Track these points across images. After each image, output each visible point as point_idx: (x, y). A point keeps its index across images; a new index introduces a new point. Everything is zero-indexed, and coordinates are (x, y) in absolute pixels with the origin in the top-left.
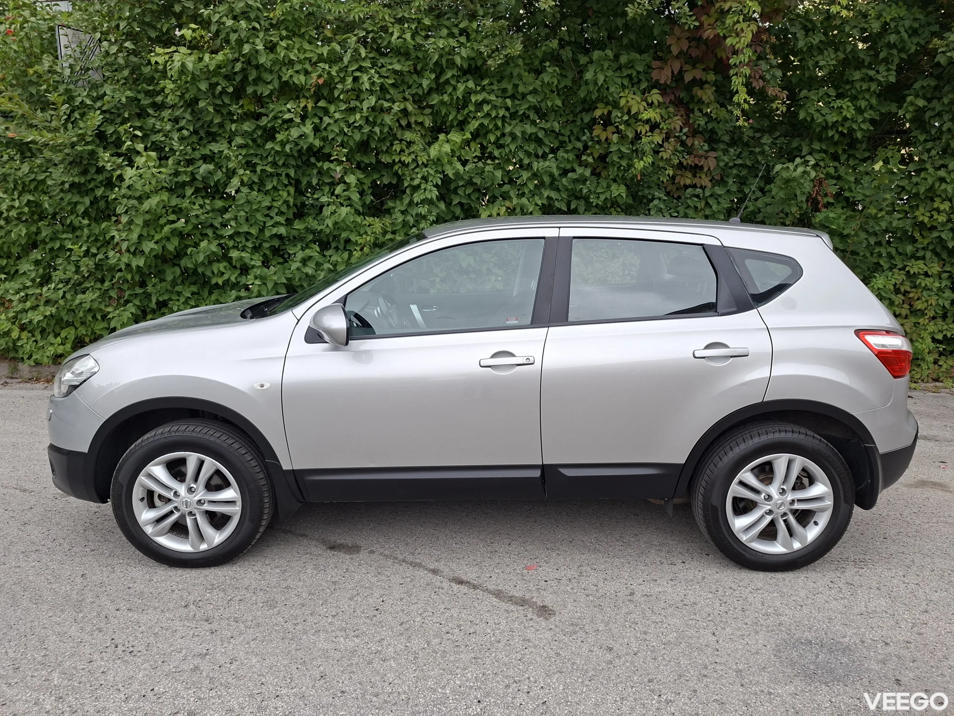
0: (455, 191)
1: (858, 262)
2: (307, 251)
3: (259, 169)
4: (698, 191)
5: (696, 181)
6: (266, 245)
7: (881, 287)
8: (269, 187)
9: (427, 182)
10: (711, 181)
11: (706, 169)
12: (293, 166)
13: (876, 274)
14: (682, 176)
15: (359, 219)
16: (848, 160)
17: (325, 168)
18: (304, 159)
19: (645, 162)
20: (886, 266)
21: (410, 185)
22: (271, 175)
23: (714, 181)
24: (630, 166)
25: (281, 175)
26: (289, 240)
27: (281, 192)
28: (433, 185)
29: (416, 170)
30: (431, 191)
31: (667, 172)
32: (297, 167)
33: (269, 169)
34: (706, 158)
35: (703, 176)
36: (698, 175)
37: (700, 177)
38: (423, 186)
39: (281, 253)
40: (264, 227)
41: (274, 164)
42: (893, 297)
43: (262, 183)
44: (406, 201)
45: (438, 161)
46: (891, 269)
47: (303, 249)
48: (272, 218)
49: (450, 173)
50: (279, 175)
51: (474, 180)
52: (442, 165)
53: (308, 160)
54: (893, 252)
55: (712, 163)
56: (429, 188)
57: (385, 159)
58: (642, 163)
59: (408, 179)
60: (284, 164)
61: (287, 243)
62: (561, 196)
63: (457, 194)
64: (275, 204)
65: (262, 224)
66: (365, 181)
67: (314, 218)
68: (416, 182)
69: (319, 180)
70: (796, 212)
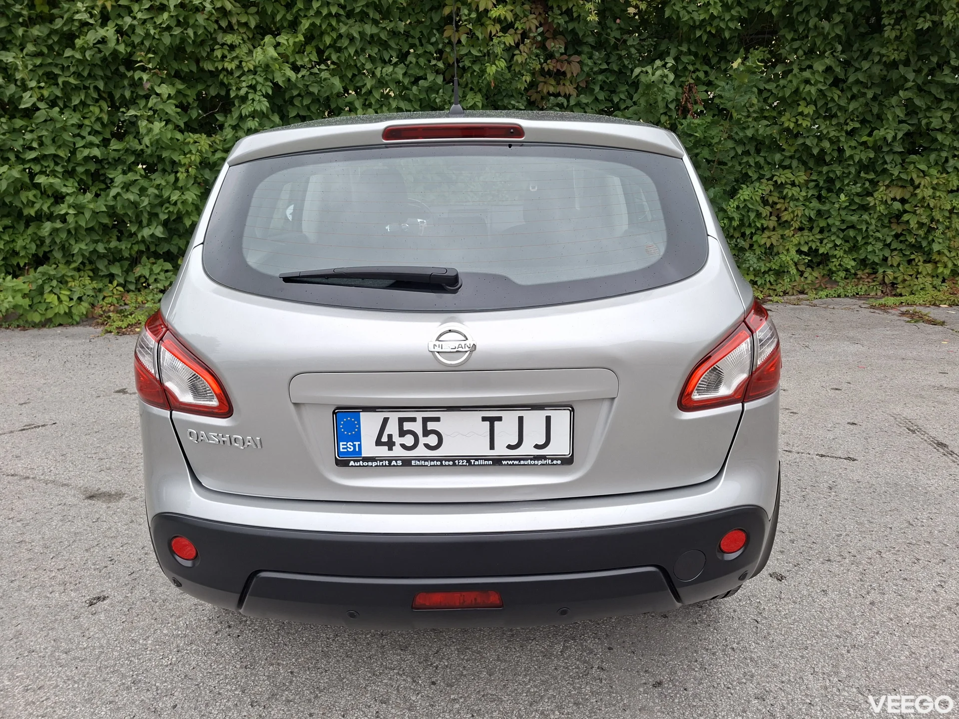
0: (291, 102)
1: (725, 172)
2: (130, 174)
3: (60, 81)
4: (561, 99)
5: (560, 89)
6: (80, 169)
7: (747, 198)
8: (76, 101)
9: (255, 91)
10: (577, 88)
11: (569, 75)
12: (102, 78)
13: (743, 185)
14: (545, 83)
15: (179, 136)
16: (719, 62)
17: (136, 78)
18: (113, 68)
19: (497, 66)
20: (755, 177)
21: (237, 96)
22: (77, 88)
23: (580, 89)
24: (483, 71)
25: (89, 88)
26: (109, 163)
27: (92, 108)
28: (263, 95)
29: (242, 79)
30: (260, 101)
31: (524, 78)
32: (107, 79)
33: (72, 80)
34: (569, 63)
35: (568, 83)
36: (562, 83)
37: (564, 85)
38: (250, 97)
39: (102, 178)
40: (75, 149)
41: (78, 75)
42: (761, 209)
43: (67, 98)
44: (236, 114)
45: (267, 68)
46: (759, 179)
47: (124, 173)
48: (83, 138)
49: (280, 80)
50: (86, 88)
51: (311, 89)
52: (273, 72)
53: (117, 69)
54: (762, 161)
55: (575, 69)
56: (257, 98)
57: (208, 66)
58: (494, 68)
59: (234, 88)
60: (89, 75)
61: (106, 166)
62: (413, 107)
63: (293, 105)
64: (87, 122)
65: (72, 145)
66: (188, 92)
67: (135, 137)
68: (243, 92)
69: (132, 92)
70: (666, 122)
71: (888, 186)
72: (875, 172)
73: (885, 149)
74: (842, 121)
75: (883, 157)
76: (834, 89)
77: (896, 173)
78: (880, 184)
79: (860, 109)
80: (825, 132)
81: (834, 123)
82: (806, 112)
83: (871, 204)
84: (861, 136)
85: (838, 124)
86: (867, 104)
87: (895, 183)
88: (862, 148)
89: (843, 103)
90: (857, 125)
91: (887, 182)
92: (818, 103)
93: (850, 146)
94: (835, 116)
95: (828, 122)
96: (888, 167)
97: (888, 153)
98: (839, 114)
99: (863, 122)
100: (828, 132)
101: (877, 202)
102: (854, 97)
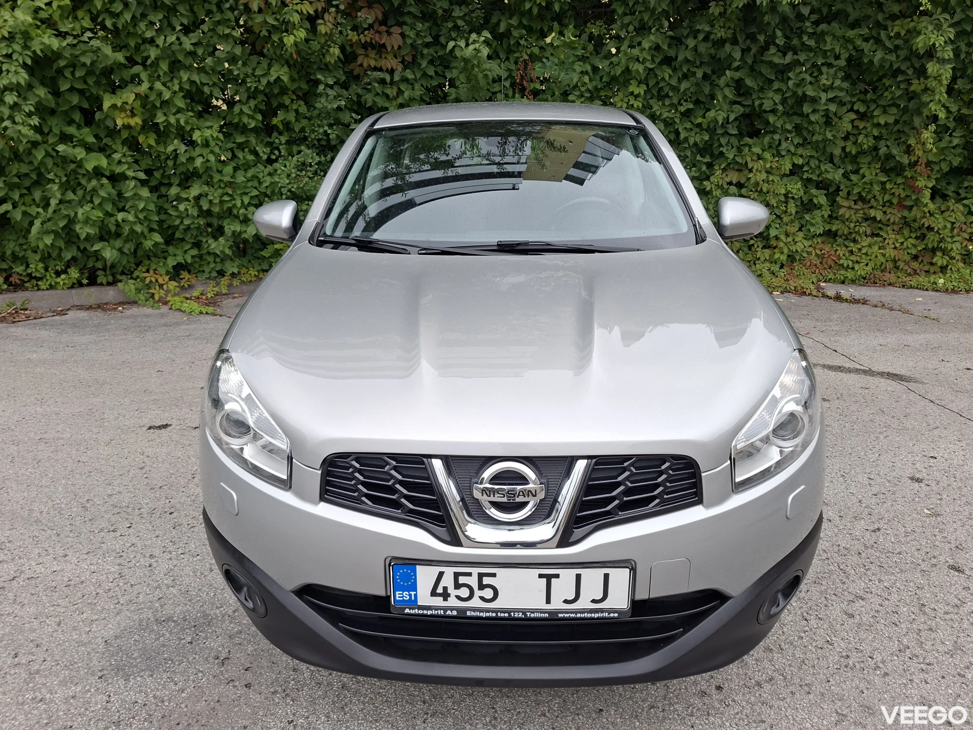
5: (382, 63)
10: (401, 62)
14: (365, 55)
34: (389, 34)
35: (389, 57)
36: (383, 56)
37: (385, 58)
55: (396, 41)
71: (724, 170)
72: (712, 155)
73: (720, 131)
74: (675, 101)
75: (719, 138)
76: (664, 67)
77: (731, 156)
78: (716, 167)
79: (692, 89)
80: (658, 113)
81: (667, 104)
82: (636, 93)
83: (708, 189)
84: (696, 117)
85: (672, 105)
86: (697, 84)
87: (731, 166)
88: (698, 130)
89: (674, 82)
90: (691, 106)
91: (723, 166)
92: (649, 82)
93: (685, 128)
94: (667, 96)
95: (660, 103)
96: (724, 150)
97: (723, 135)
98: (671, 94)
99: (697, 102)
100: (661, 114)
101: (713, 186)
102: (685, 77)
